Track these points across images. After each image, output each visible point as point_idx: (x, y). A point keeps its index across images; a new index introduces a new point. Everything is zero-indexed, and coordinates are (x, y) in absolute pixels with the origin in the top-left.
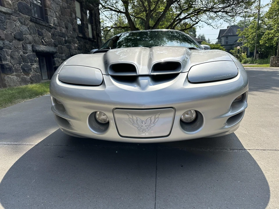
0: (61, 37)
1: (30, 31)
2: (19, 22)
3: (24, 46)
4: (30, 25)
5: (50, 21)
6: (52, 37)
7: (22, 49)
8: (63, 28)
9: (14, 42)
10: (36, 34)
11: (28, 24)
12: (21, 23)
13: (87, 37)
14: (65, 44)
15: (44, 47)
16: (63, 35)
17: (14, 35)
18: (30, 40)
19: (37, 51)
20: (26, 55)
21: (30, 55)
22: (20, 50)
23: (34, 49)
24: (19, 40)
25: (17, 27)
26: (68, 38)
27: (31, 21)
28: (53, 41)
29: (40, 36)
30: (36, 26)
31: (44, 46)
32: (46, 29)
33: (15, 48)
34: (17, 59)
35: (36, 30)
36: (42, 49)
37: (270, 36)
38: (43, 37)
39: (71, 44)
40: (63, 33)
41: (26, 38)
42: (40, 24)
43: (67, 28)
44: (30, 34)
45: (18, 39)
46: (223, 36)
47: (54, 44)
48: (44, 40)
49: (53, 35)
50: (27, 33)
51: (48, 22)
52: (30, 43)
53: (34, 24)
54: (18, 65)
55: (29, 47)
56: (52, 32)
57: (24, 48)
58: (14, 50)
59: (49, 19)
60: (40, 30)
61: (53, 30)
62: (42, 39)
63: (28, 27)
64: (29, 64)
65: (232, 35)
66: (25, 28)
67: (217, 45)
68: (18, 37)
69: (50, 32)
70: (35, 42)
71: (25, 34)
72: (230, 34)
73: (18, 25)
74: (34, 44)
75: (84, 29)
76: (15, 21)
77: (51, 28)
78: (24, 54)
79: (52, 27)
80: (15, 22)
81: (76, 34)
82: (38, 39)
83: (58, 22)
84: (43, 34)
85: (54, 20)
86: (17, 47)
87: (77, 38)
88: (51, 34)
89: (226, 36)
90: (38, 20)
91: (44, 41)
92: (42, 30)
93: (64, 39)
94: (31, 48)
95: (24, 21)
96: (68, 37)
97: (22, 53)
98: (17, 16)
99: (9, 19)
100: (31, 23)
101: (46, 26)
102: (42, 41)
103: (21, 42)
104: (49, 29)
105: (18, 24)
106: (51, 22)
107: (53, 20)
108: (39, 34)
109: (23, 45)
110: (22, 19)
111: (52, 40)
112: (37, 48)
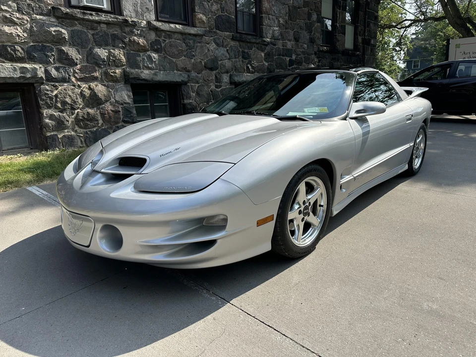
0: (283, 56)
1: (229, 54)
2: (214, 44)
3: (218, 76)
4: (231, 46)
5: (266, 34)
6: (266, 58)
7: (214, 81)
8: (290, 40)
9: (203, 72)
10: (238, 57)
11: (227, 45)
12: (218, 45)
13: (340, 48)
14: (289, 67)
15: (249, 76)
16: (288, 52)
17: (205, 63)
18: (227, 68)
19: (236, 82)
20: (220, 89)
21: (224, 89)
22: (211, 83)
23: (232, 80)
24: (211, 69)
25: (211, 51)
26: (297, 57)
27: (233, 39)
28: (267, 64)
29: (245, 60)
30: (240, 46)
31: (250, 74)
32: (257, 48)
33: (205, 81)
34: (204, 96)
35: (239, 51)
36: (244, 79)
38: (250, 61)
39: (301, 65)
40: (288, 50)
41: (222, 65)
42: (248, 42)
43: (297, 40)
44: (229, 59)
45: (209, 68)
47: (268, 68)
48: (251, 65)
49: (268, 56)
50: (224, 58)
51: (262, 37)
52: (227, 72)
53: (237, 43)
54: (206, 104)
55: (226, 78)
56: (266, 51)
57: (218, 80)
58: (203, 84)
59: (264, 31)
60: (246, 51)
61: (268, 48)
62: (247, 64)
63: (228, 48)
66: (222, 52)
68: (209, 66)
69: (263, 51)
70: (235, 70)
71: (221, 60)
73: (212, 48)
74: (235, 73)
75: (336, 36)
76: (208, 44)
77: (266, 45)
78: (217, 88)
79: (266, 43)
80: (208, 46)
81: (315, 46)
82: (240, 65)
83: (281, 34)
84: (250, 57)
85: (274, 31)
86: (208, 80)
87: (315, 54)
88: (265, 54)
90: (244, 36)
91: (250, 67)
92: (251, 50)
93: (288, 59)
94: (228, 78)
95: (223, 41)
96: (297, 55)
97: (213, 87)
98: (212, 37)
99: (199, 42)
100: (233, 43)
101: (257, 44)
102: (248, 67)
103: (214, 72)
104: (261, 47)
105: (213, 46)
106: (268, 35)
107: (271, 32)
108: (243, 57)
109: (216, 77)
110: (219, 39)
111: (264, 62)
112: (236, 79)
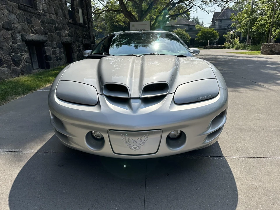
0: (51, 24)
1: (18, 19)
2: (6, 10)
3: (14, 35)
4: (19, 13)
5: (39, 8)
6: (42, 24)
7: (11, 39)
8: (53, 14)
9: (2, 32)
10: (25, 22)
11: (16, 12)
12: (9, 11)
13: (78, 22)
14: (55, 31)
15: (34, 36)
16: (53, 22)
17: (2, 24)
18: (19, 29)
19: (26, 40)
20: (16, 45)
21: (19, 45)
22: (9, 40)
23: (23, 38)
24: (8, 29)
25: (5, 16)
26: (58, 25)
27: (19, 8)
28: (43, 28)
29: (29, 25)
30: (24, 14)
31: (34, 35)
32: (36, 17)
33: (4, 38)
34: (6, 50)
35: (24, 18)
36: (32, 38)
37: (263, 22)
38: (32, 25)
39: (61, 31)
40: (53, 20)
41: (15, 27)
42: (29, 12)
43: (56, 14)
44: (18, 23)
45: (6, 29)
46: (217, 20)
47: (44, 32)
48: (33, 28)
49: (43, 22)
50: (16, 22)
51: (36, 9)
52: (19, 32)
53: (22, 12)
54: (8, 56)
55: (19, 37)
56: (41, 20)
57: (14, 38)
58: (3, 40)
59: (38, 6)
60: (29, 18)
61: (42, 17)
62: (31, 27)
63: (17, 15)
64: (20, 54)
65: (226, 18)
66: (13, 17)
67: (211, 29)
68: (6, 27)
69: (39, 19)
70: (24, 31)
71: (14, 23)
72: (223, 18)
73: (6, 14)
74: (24, 33)
75: (75, 14)
76: (2, 10)
77: (40, 15)
78: (14, 44)
79: (41, 14)
80: (2, 11)
81: (66, 20)
82: (27, 28)
83: (48, 9)
84: (32, 22)
85: (43, 6)
86: (6, 37)
87: (67, 24)
88: (41, 21)
89: (220, 19)
90: (26, 7)
91: (33, 30)
92: (32, 18)
93: (54, 26)
94: (20, 37)
95: (12, 9)
96: (58, 24)
97: (11, 43)
98: (4, 5)
100: (19, 11)
101: (35, 14)
102: (32, 30)
103: (10, 31)
104: (38, 16)
105: (6, 12)
106: (40, 8)
107: (42, 6)
108: (27, 22)
109: (12, 35)
110: (9, 7)
111: (41, 27)
112: (27, 37)
